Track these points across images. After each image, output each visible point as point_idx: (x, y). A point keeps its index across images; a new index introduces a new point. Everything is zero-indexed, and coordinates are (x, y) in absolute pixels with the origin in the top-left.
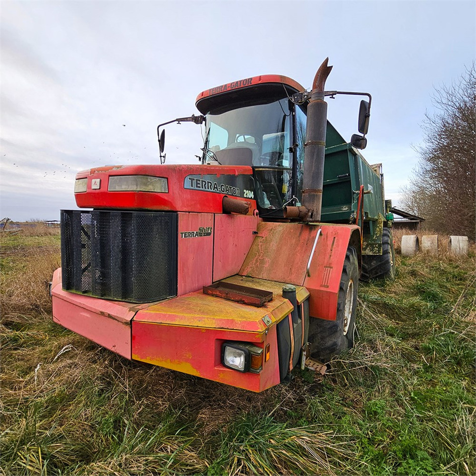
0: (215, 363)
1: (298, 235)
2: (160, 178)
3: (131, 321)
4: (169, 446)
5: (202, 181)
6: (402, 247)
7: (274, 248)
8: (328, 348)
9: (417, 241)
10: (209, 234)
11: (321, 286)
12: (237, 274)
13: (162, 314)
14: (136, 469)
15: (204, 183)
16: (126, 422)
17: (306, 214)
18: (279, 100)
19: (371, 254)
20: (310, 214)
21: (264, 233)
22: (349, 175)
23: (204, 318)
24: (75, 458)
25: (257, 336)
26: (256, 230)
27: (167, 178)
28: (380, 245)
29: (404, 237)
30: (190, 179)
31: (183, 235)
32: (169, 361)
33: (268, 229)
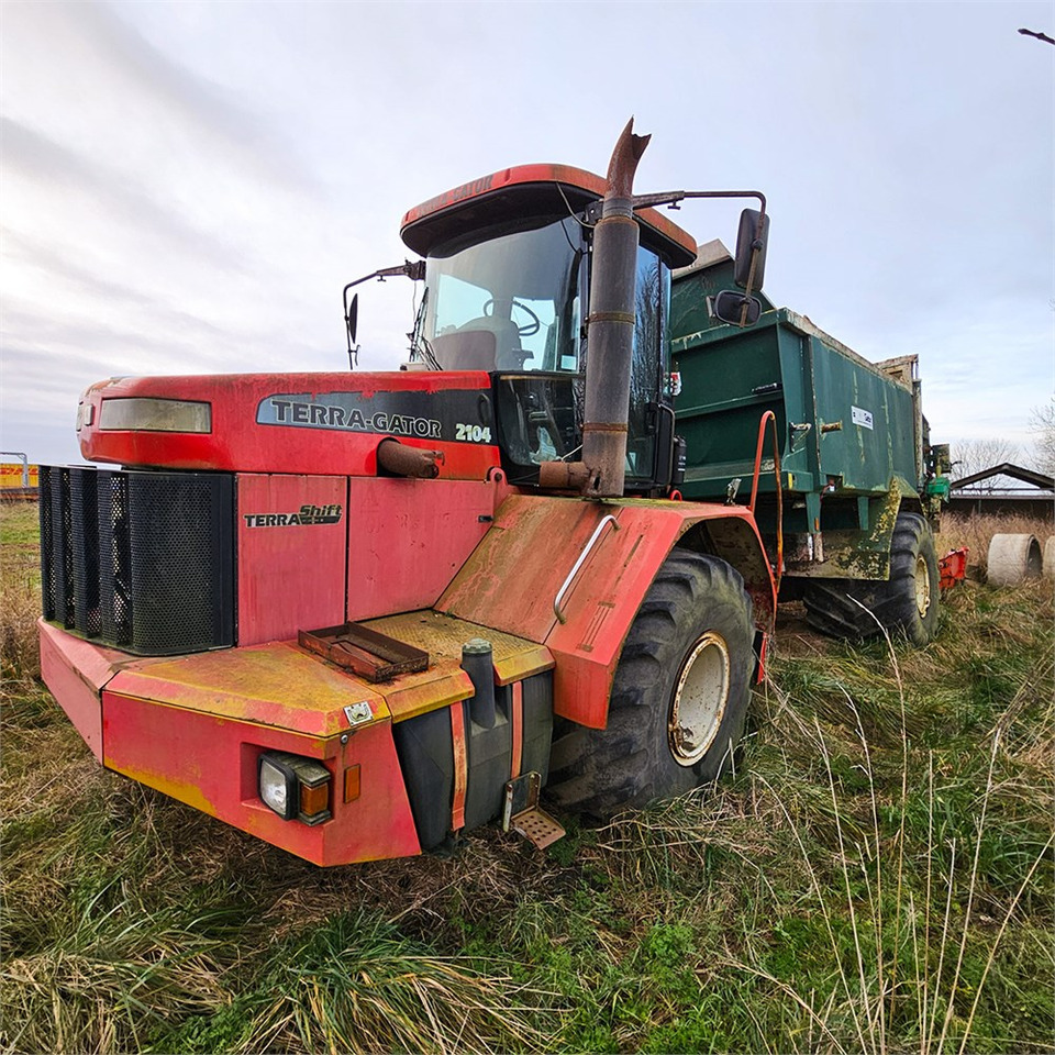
0: (242, 792)
1: (572, 527)
2: (190, 404)
3: (101, 690)
4: (163, 952)
5: (313, 408)
6: (989, 562)
7: (517, 555)
8: (613, 791)
9: (1035, 550)
10: (335, 520)
11: (579, 647)
12: (431, 609)
13: (157, 681)
14: (75, 984)
15: (318, 412)
16: (125, 890)
17: (586, 480)
18: (561, 219)
19: (861, 576)
20: (593, 479)
21: (508, 521)
22: (780, 386)
23: (229, 696)
24: (8, 946)
25: (316, 745)
26: (490, 513)
27: (210, 403)
28: (884, 557)
29: (997, 538)
30: (274, 403)
31: (254, 521)
32: (163, 777)
33: (519, 511)
